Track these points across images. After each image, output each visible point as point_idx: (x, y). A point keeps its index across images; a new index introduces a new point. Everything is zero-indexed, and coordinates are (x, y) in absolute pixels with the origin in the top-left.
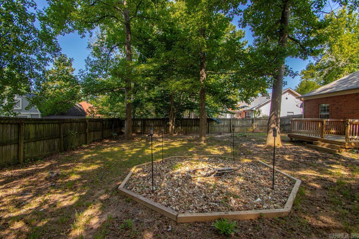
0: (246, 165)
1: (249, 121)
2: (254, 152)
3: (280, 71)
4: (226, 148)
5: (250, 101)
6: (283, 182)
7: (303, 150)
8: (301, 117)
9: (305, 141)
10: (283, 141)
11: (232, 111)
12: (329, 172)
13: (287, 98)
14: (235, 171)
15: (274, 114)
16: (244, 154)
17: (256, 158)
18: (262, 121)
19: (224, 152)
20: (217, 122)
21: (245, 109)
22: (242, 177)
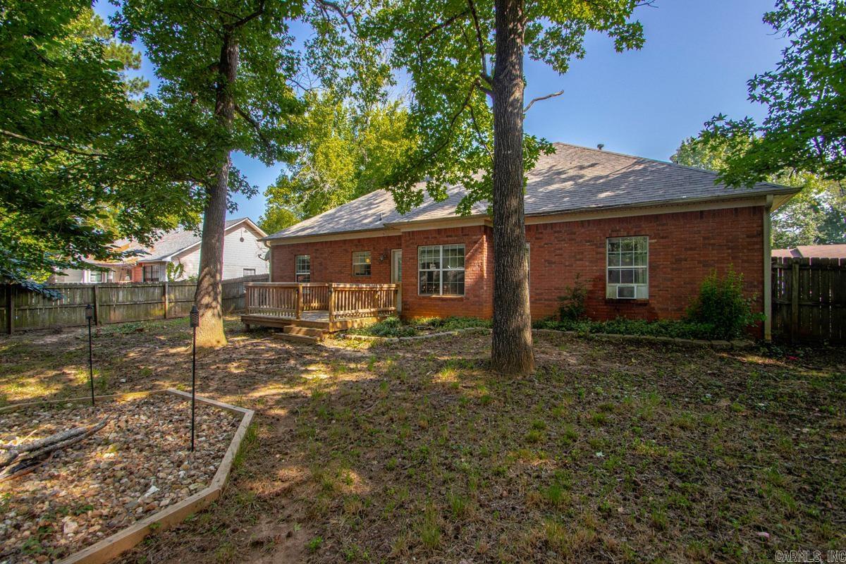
0: (131, 408)
1: (152, 290)
2: (159, 370)
3: (219, 176)
4: (71, 372)
5: (153, 239)
6: (218, 424)
7: (268, 345)
8: (267, 280)
9: (271, 328)
10: (230, 331)
11: (97, 262)
12: (303, 381)
13: (242, 240)
14: (91, 434)
15: (209, 273)
16: (130, 380)
17: (162, 383)
18: (187, 288)
19: (60, 386)
20: (44, 297)
21: (140, 259)
22: (111, 447)
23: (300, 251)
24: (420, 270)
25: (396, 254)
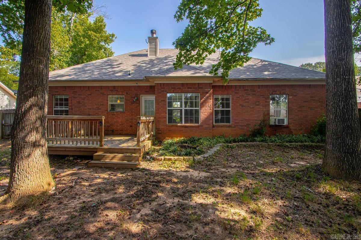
23: (57, 92)
24: (168, 108)
25: (143, 98)
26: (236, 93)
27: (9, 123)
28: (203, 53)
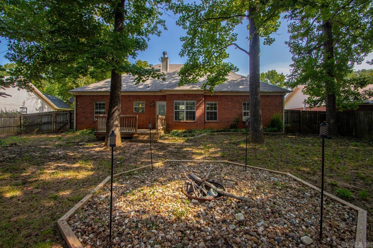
23: (98, 99)
24: (175, 110)
25: (158, 103)
26: (220, 100)
27: (59, 121)
28: (196, 77)
